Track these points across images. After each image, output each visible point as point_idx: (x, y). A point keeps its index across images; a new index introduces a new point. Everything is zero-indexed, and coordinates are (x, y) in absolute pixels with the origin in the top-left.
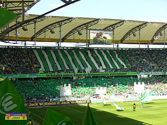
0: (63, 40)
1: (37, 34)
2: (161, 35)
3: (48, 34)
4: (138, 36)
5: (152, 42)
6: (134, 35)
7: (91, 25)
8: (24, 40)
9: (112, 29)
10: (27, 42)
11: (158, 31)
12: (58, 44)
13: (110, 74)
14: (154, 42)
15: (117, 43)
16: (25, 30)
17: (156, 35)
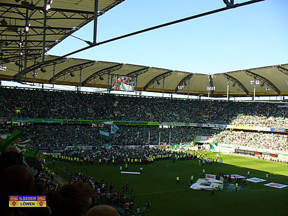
0: (83, 84)
1: (56, 76)
2: (185, 85)
3: (67, 77)
4: (162, 84)
5: (176, 91)
6: (158, 83)
7: (114, 70)
8: (42, 82)
9: (135, 75)
10: (44, 85)
11: (182, 80)
12: (78, 89)
13: (131, 123)
14: (178, 92)
15: (140, 91)
16: (44, 71)
17: (180, 84)
